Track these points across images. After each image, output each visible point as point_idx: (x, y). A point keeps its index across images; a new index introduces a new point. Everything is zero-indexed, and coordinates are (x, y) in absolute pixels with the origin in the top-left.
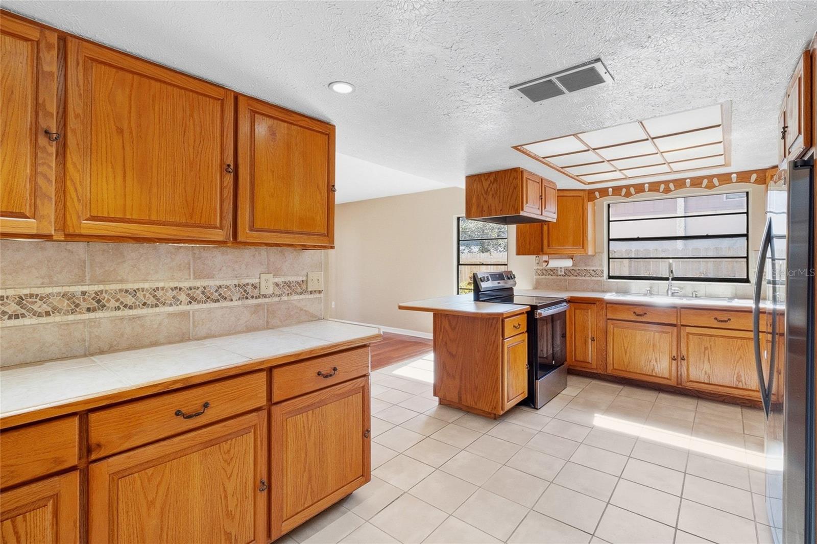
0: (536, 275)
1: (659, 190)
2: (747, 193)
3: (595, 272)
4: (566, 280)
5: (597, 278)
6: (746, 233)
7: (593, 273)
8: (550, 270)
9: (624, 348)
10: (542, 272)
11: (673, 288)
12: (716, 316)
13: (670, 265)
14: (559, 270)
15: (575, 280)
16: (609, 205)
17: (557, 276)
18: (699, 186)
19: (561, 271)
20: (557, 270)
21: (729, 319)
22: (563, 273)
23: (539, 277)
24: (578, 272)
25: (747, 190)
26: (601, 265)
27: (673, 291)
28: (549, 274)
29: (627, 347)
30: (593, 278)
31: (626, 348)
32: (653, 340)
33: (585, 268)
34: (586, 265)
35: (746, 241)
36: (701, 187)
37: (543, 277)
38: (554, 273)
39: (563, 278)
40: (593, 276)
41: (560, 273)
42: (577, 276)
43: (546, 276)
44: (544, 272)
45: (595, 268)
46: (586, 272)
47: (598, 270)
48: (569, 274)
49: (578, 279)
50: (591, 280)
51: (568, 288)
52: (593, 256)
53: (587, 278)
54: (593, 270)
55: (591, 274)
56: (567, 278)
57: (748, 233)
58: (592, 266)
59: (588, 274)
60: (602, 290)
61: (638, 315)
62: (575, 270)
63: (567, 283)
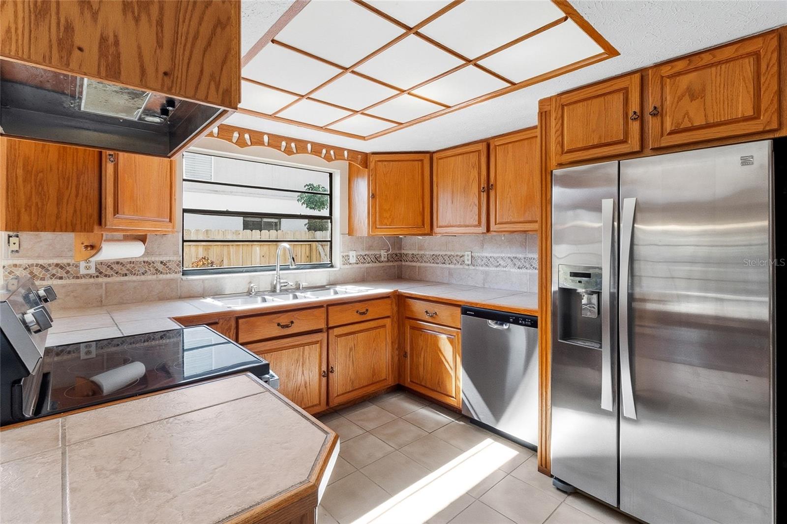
2: (331, 175)
3: (165, 265)
4: (99, 285)
5: (169, 276)
6: (328, 215)
7: (161, 267)
8: (59, 266)
11: (282, 281)
12: (357, 309)
14: (82, 265)
15: (122, 283)
17: (78, 278)
18: (319, 154)
19: (86, 268)
20: (77, 267)
21: (367, 310)
24: (129, 266)
25: (331, 171)
26: (177, 253)
28: (54, 275)
30: (161, 276)
32: (303, 359)
33: (146, 260)
36: (280, 151)
38: (68, 273)
39: (91, 280)
40: (161, 273)
41: (83, 272)
42: (126, 275)
45: (165, 259)
46: (147, 267)
47: (169, 261)
48: (109, 272)
49: (129, 281)
50: (157, 279)
51: (103, 302)
52: (162, 238)
53: (149, 277)
54: (162, 262)
55: (157, 270)
56: (102, 280)
57: (332, 215)
58: (160, 255)
59: (152, 269)
60: (178, 295)
61: (283, 327)
62: (122, 263)
63: (103, 291)
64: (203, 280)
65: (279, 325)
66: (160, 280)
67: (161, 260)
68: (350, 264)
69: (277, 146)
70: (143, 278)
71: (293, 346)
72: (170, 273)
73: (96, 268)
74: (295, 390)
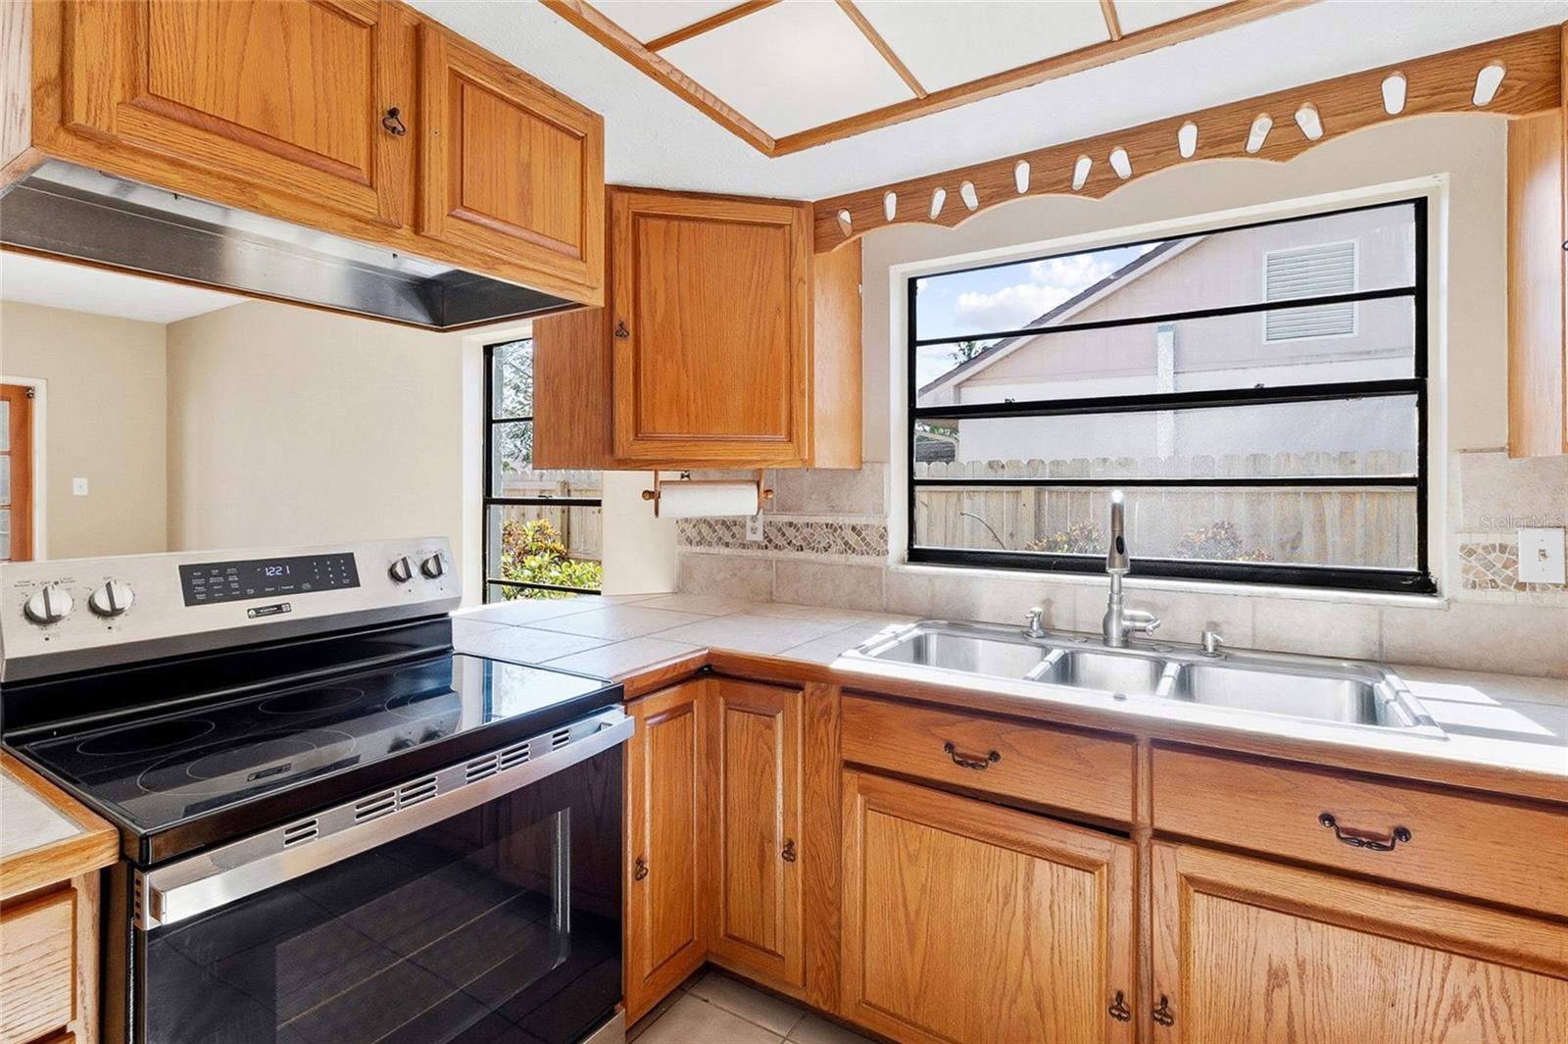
0: (679, 543)
1: (1071, 179)
2: (1421, 206)
3: (859, 533)
4: (768, 563)
5: (866, 559)
6: (1412, 376)
7: (852, 538)
8: (724, 523)
9: (907, 915)
10: (700, 533)
11: (1127, 612)
12: (1328, 807)
13: (1117, 512)
14: (749, 524)
15: (797, 563)
16: (912, 283)
17: (744, 546)
18: (1234, 147)
19: (754, 531)
20: (743, 527)
21: (1402, 833)
22: (759, 537)
23: (688, 549)
24: (806, 532)
26: (880, 510)
27: (1127, 624)
28: (720, 539)
29: (917, 912)
30: (853, 558)
31: (912, 915)
32: (1028, 897)
33: (830, 521)
34: (833, 509)
35: (1416, 411)
36: (1244, 153)
37: (698, 549)
38: (733, 536)
39: (760, 553)
40: (854, 551)
41: (750, 537)
43: (710, 544)
44: (705, 529)
45: (859, 521)
46: (831, 536)
47: (867, 526)
48: (780, 541)
49: (807, 562)
50: (848, 563)
51: (774, 593)
52: (855, 476)
53: (832, 557)
54: (854, 529)
55: (846, 543)
56: (771, 553)
57: (1425, 374)
58: (850, 512)
59: (839, 541)
60: (882, 605)
61: (964, 761)
62: (796, 525)
63: (772, 574)
64: (932, 578)
65: (949, 747)
66: (851, 566)
67: (854, 523)
68: (1521, 586)
69: (1055, 183)
70: (823, 557)
71: (993, 836)
72: (868, 554)
73: (765, 532)
74: (999, 993)
